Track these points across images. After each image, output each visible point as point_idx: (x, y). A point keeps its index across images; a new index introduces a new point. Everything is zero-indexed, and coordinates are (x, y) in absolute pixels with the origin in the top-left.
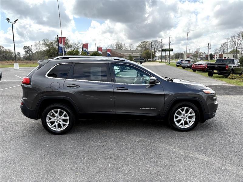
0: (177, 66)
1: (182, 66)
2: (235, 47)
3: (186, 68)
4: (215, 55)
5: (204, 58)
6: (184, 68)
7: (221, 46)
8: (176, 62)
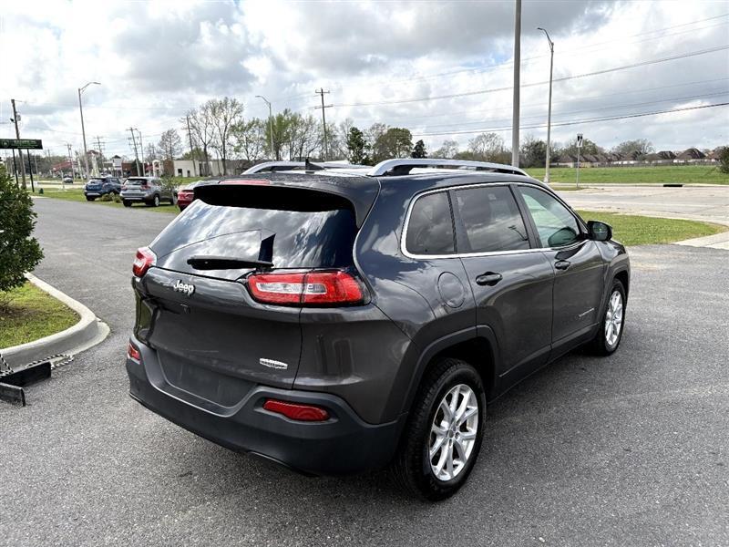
0: (91, 199)
1: (123, 199)
2: (201, 143)
3: (133, 205)
4: (151, 165)
5: (119, 172)
6: (128, 203)
7: (163, 137)
8: (84, 187)
